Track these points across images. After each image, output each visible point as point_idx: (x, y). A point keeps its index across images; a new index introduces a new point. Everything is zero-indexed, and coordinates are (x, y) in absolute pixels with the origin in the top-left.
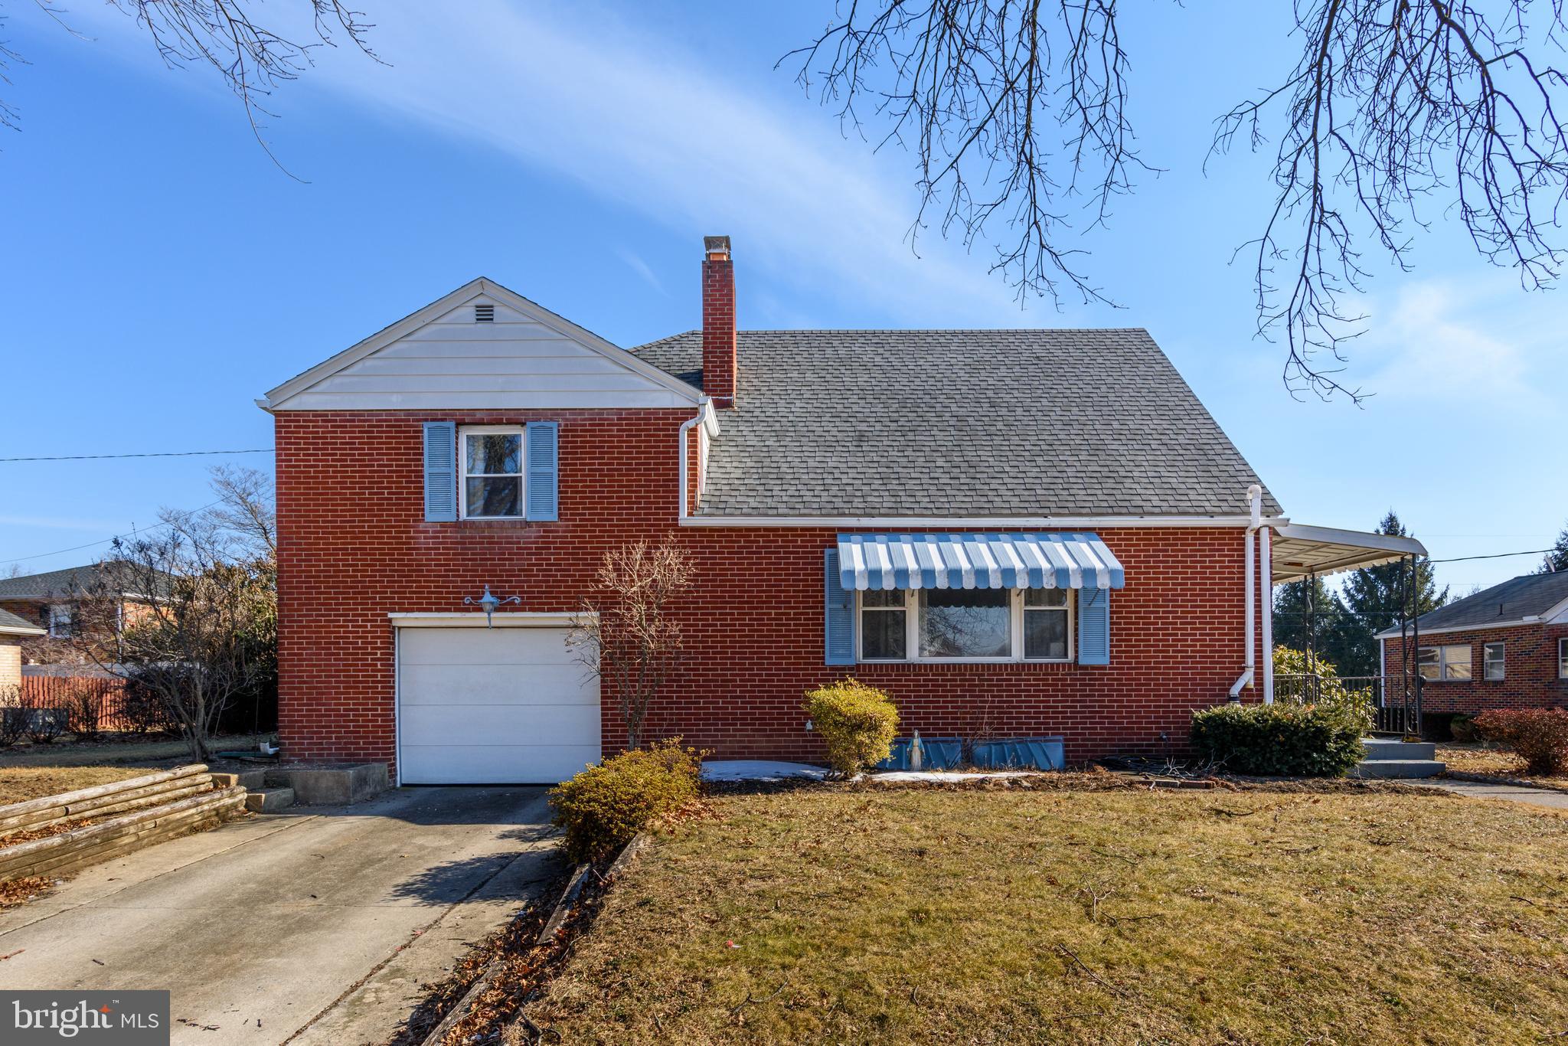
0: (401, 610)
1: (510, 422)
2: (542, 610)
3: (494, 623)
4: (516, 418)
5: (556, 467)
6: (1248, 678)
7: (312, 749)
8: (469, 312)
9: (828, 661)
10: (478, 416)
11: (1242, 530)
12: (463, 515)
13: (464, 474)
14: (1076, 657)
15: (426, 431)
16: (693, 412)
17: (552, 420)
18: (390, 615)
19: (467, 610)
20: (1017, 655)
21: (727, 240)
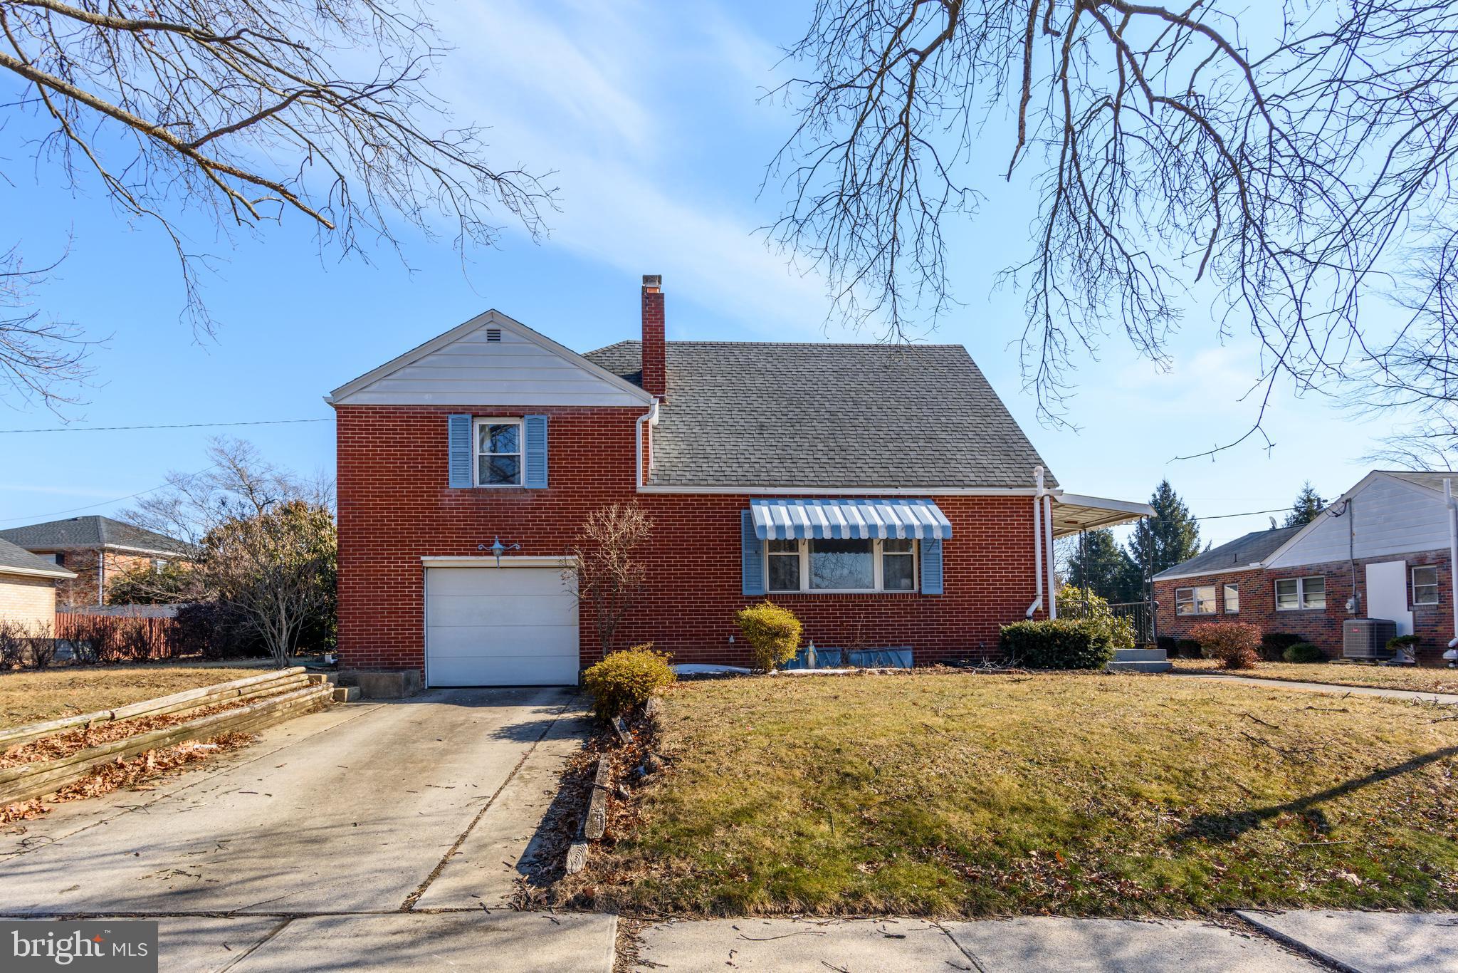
0: (431, 554)
1: (512, 415)
2: (536, 554)
3: (502, 564)
4: (518, 412)
5: (546, 449)
6: (1038, 604)
7: (362, 660)
8: (482, 334)
9: (745, 592)
10: (489, 410)
11: (1032, 498)
12: (477, 484)
13: (477, 452)
14: (920, 589)
15: (450, 421)
16: (646, 410)
17: (543, 414)
18: (423, 558)
19: (480, 555)
20: (879, 587)
21: (660, 277)
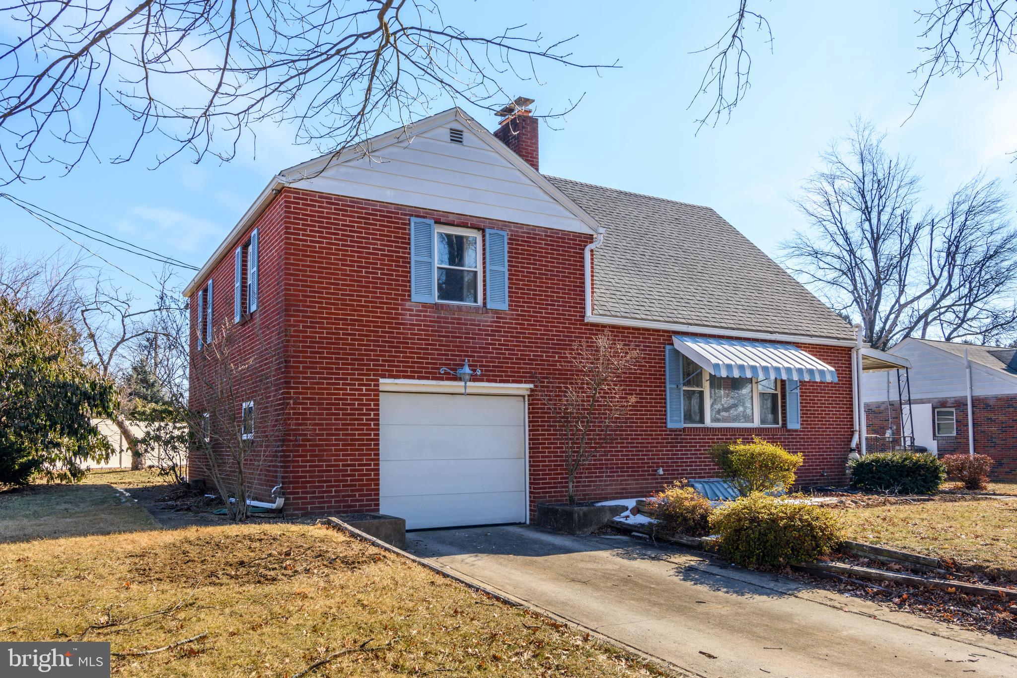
0: (390, 377)
1: (473, 227)
2: (495, 381)
3: (469, 391)
4: (480, 225)
5: (507, 267)
6: (856, 438)
7: (313, 503)
8: (445, 134)
10: (451, 218)
12: (437, 301)
13: (437, 264)
14: (785, 424)
15: (412, 224)
16: (590, 239)
17: (502, 229)
18: (382, 381)
19: (441, 379)
20: (757, 422)
